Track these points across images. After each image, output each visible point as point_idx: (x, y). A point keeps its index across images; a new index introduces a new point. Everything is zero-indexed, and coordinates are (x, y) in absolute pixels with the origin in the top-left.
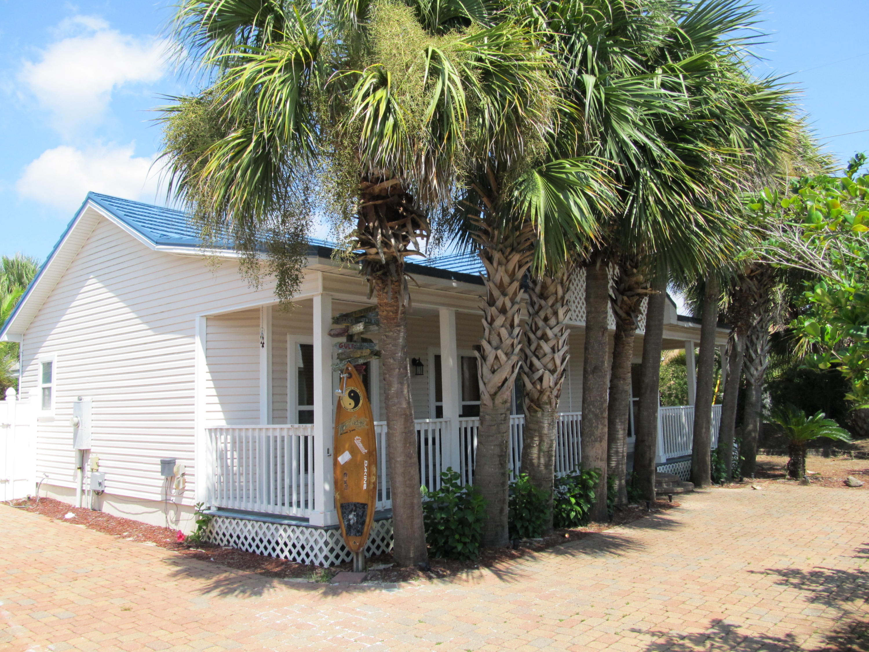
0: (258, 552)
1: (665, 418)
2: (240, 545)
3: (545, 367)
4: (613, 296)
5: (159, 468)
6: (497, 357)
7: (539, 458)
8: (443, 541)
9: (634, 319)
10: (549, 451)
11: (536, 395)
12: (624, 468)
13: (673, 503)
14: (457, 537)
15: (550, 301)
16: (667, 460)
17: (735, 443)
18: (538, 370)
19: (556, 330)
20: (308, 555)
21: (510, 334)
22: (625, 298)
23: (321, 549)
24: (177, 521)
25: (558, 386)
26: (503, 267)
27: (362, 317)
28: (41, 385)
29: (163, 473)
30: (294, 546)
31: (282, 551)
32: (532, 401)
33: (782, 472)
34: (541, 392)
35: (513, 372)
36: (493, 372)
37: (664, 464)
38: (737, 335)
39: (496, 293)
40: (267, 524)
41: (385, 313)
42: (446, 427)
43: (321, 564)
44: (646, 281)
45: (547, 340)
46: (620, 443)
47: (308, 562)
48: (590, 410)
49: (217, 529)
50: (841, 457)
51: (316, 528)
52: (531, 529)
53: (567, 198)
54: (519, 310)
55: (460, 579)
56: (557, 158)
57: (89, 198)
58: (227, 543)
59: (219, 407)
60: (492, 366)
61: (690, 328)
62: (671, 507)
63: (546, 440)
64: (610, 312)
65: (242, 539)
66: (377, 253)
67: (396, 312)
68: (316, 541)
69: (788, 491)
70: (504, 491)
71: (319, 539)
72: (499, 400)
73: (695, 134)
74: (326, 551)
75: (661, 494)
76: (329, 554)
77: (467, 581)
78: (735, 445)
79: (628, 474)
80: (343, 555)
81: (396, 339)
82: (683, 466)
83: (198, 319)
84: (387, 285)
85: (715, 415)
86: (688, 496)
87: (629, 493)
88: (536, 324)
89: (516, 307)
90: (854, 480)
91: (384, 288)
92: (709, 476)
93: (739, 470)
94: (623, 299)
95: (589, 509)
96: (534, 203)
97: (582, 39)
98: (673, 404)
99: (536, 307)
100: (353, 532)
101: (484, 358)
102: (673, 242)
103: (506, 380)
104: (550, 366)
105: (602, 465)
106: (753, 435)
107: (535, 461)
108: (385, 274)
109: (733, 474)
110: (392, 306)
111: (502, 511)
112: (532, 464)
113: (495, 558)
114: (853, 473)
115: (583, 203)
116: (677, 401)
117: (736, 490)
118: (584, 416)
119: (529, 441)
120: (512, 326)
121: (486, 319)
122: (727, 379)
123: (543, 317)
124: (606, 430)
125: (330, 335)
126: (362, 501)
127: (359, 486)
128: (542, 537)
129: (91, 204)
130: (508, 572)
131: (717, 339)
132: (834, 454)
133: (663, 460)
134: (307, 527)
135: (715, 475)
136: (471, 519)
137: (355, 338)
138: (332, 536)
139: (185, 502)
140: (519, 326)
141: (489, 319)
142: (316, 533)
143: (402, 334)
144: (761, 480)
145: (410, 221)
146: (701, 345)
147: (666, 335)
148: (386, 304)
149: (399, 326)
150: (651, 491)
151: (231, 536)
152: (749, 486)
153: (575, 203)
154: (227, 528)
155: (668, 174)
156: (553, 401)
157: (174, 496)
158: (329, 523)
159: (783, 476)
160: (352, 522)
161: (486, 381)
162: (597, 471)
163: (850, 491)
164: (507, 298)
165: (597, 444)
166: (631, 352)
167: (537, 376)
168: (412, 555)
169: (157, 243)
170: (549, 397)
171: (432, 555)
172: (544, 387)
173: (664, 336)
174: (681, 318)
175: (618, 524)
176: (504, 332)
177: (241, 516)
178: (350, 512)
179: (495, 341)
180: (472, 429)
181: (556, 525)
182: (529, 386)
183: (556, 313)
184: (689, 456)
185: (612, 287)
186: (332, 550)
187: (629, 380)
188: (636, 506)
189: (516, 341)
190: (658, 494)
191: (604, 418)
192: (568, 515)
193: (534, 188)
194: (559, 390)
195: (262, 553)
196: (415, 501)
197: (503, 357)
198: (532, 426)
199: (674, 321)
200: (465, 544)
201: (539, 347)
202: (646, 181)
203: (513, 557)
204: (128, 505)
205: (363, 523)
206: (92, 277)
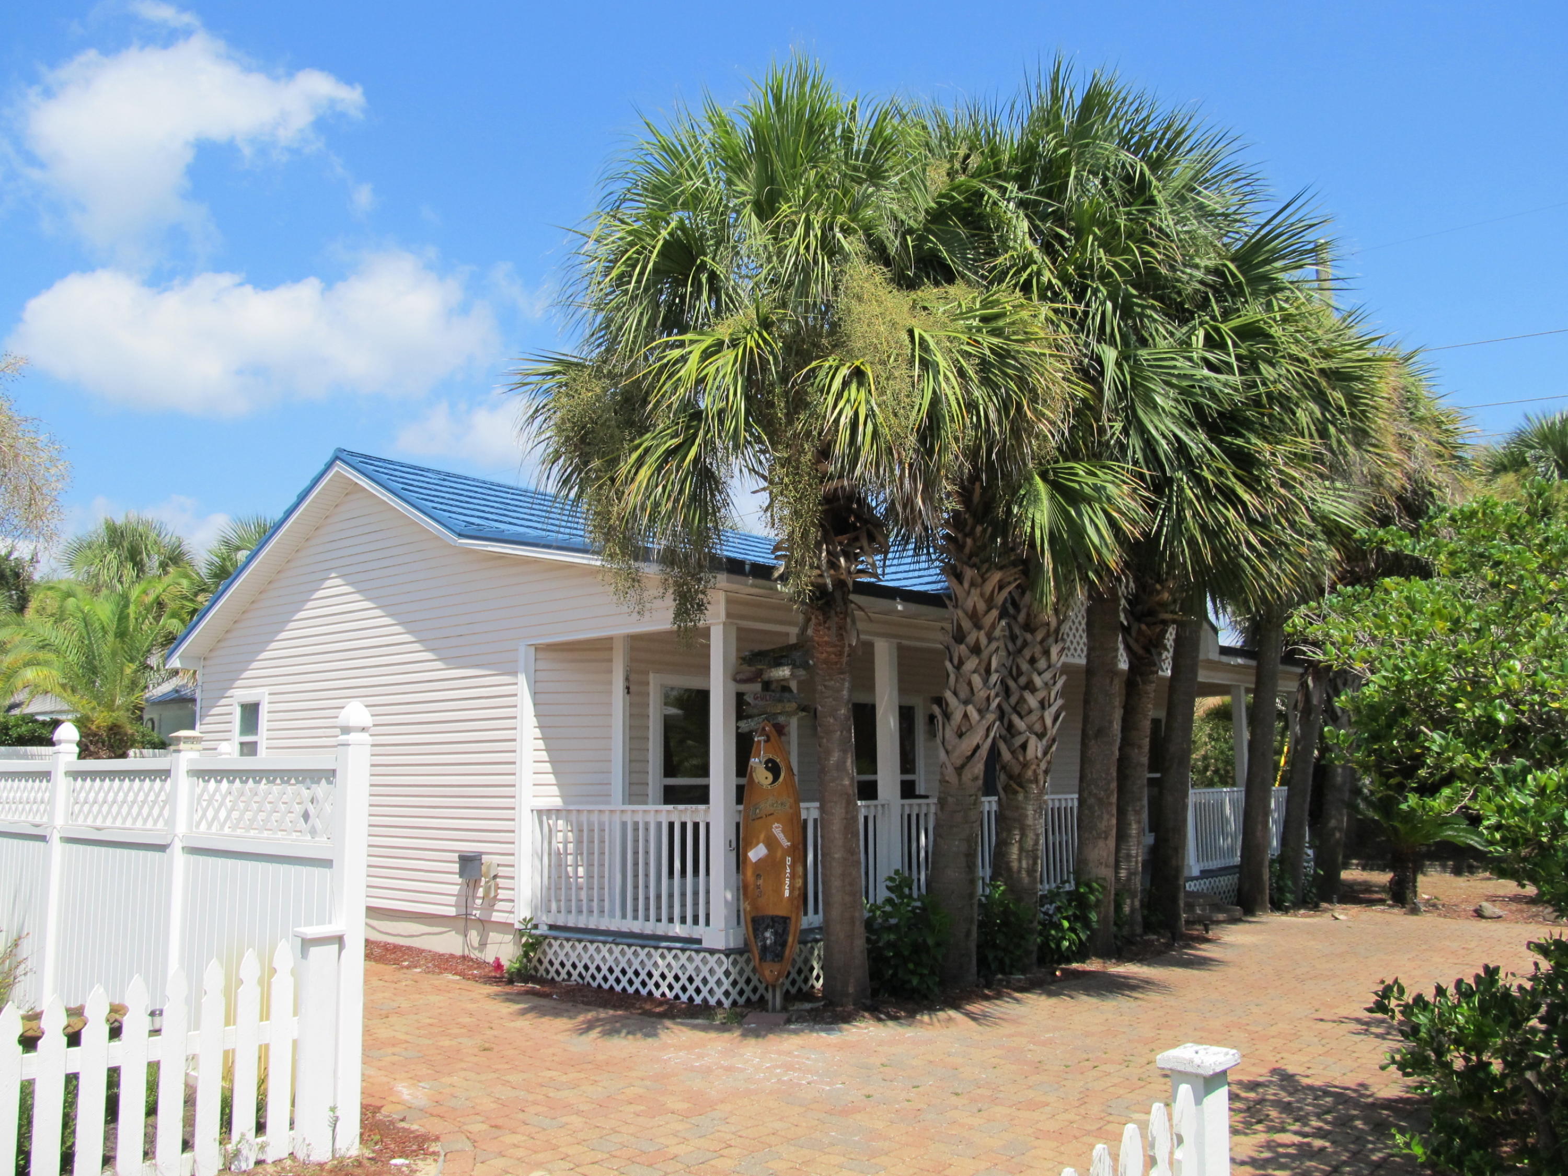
0: (618, 988)
1: (1198, 807)
2: (588, 978)
3: (1030, 728)
4: (1125, 623)
5: (456, 867)
6: (966, 715)
7: (1020, 860)
8: (890, 972)
9: (1155, 657)
10: (1035, 850)
11: (1017, 770)
12: (1137, 882)
13: (1210, 935)
14: (911, 966)
15: (1039, 636)
16: (1202, 872)
17: (1309, 848)
18: (1020, 733)
19: (1047, 676)
20: (698, 991)
21: (986, 681)
22: (1144, 627)
23: (719, 982)
24: (483, 945)
25: (1049, 756)
26: (978, 590)
27: (783, 657)
28: (238, 737)
29: (462, 873)
30: (677, 978)
31: (657, 985)
32: (1011, 777)
33: (1383, 896)
34: (1025, 765)
35: (987, 736)
36: (960, 735)
37: (1196, 878)
38: (1313, 679)
39: (966, 624)
40: (633, 948)
41: (825, 655)
42: (883, 813)
43: (719, 1003)
44: (1175, 601)
45: (1033, 690)
46: (1133, 842)
47: (698, 1000)
48: (1090, 793)
49: (550, 955)
50: (1481, 875)
51: (712, 952)
52: (1007, 961)
53: (1079, 514)
54: (997, 649)
55: (921, 1022)
56: (1066, 460)
57: (337, 458)
58: (566, 977)
59: (551, 778)
60: (959, 727)
61: (1239, 665)
62: (1208, 941)
63: (1031, 836)
64: (1121, 647)
65: (592, 969)
66: (821, 576)
67: (840, 654)
68: (711, 971)
69: (1388, 924)
70: (971, 906)
71: (716, 967)
72: (967, 775)
73: (1248, 424)
74: (726, 984)
75: (1194, 923)
76: (730, 989)
77: (931, 1024)
78: (1310, 852)
79: (1143, 891)
80: (748, 990)
81: (839, 690)
82: (1226, 882)
83: (522, 650)
84: (829, 618)
85: (1277, 802)
86: (1233, 927)
87: (1144, 917)
88: (1018, 667)
89: (994, 645)
90: (1489, 908)
91: (825, 622)
92: (1267, 897)
93: (1314, 891)
94: (1140, 628)
95: (1089, 938)
96: (1037, 521)
97: (1100, 295)
98: (1211, 784)
99: (1019, 642)
100: (769, 956)
101: (947, 716)
102: (1217, 569)
103: (978, 747)
104: (1038, 727)
105: (1106, 873)
106: (1338, 835)
107: (1015, 865)
108: (828, 604)
109: (1305, 896)
110: (836, 646)
111: (968, 934)
112: (1009, 869)
113: (962, 999)
114: (1493, 899)
115: (1102, 523)
116: (1216, 779)
117: (1308, 920)
118: (1081, 801)
119: (1005, 835)
120: (988, 671)
121: (951, 661)
122: (1295, 748)
123: (1028, 657)
124: (1114, 821)
125: (735, 680)
126: (781, 912)
127: (780, 892)
128: (1023, 973)
129: (340, 467)
130: (985, 1016)
131: (1280, 682)
132: (1472, 870)
133: (1195, 872)
134: (698, 951)
135: (1276, 897)
136: (930, 941)
137: (774, 686)
138: (735, 963)
139: (496, 917)
140: (997, 671)
141: (956, 661)
142: (712, 960)
143: (847, 684)
144: (1348, 906)
145: (865, 534)
146: (1257, 691)
147: (1203, 676)
148: (827, 643)
149: (842, 673)
150: (1178, 917)
151: (574, 966)
152: (1328, 915)
153: (1091, 520)
154: (567, 954)
155: (1210, 477)
156: (1041, 777)
157: (477, 909)
158: (732, 946)
159: (1382, 901)
160: (768, 942)
161: (950, 748)
162: (1100, 881)
163: (1483, 923)
164: (982, 632)
165: (1101, 843)
166: (1150, 706)
167: (1018, 741)
168: (851, 990)
169: (460, 535)
170: (1035, 771)
171: (875, 993)
172: (1028, 758)
173: (1201, 679)
174: (1225, 651)
175: (1131, 960)
176: (977, 680)
177: (590, 937)
178: (766, 929)
179: (964, 692)
180: (918, 816)
181: (1041, 961)
182: (1006, 755)
183: (1047, 653)
184: (1236, 867)
185: (1124, 609)
186: (735, 983)
187: (1146, 749)
188: (1155, 937)
189: (993, 693)
190: (1188, 922)
191: (1111, 804)
192: (1058, 945)
193: (1037, 499)
194: (1049, 763)
195: (624, 989)
196: (857, 914)
197: (974, 715)
198: (1008, 813)
199: (1214, 656)
200: (922, 976)
201: (1022, 700)
202: (1180, 489)
203: (987, 998)
204: (395, 923)
205: (784, 944)
206: (333, 575)
